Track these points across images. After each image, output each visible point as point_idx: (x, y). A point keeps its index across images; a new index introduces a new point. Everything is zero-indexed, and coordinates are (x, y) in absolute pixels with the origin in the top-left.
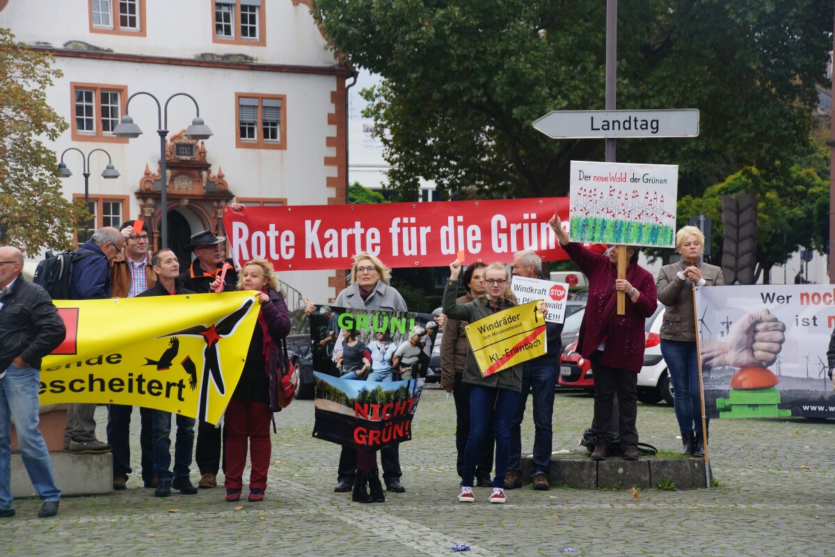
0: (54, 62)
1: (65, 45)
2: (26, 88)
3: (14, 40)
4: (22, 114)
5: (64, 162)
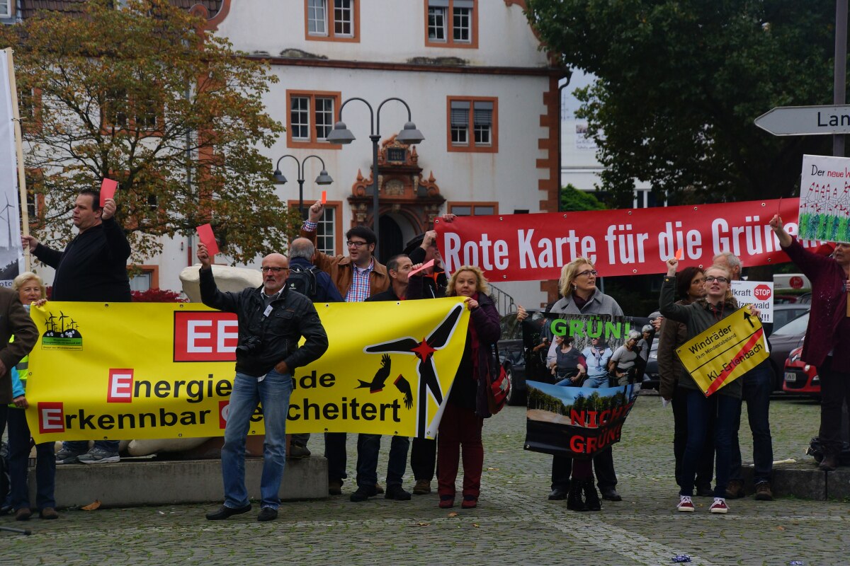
0: (270, 69)
1: (282, 53)
2: (244, 96)
3: (232, 48)
4: (240, 122)
5: (280, 169)
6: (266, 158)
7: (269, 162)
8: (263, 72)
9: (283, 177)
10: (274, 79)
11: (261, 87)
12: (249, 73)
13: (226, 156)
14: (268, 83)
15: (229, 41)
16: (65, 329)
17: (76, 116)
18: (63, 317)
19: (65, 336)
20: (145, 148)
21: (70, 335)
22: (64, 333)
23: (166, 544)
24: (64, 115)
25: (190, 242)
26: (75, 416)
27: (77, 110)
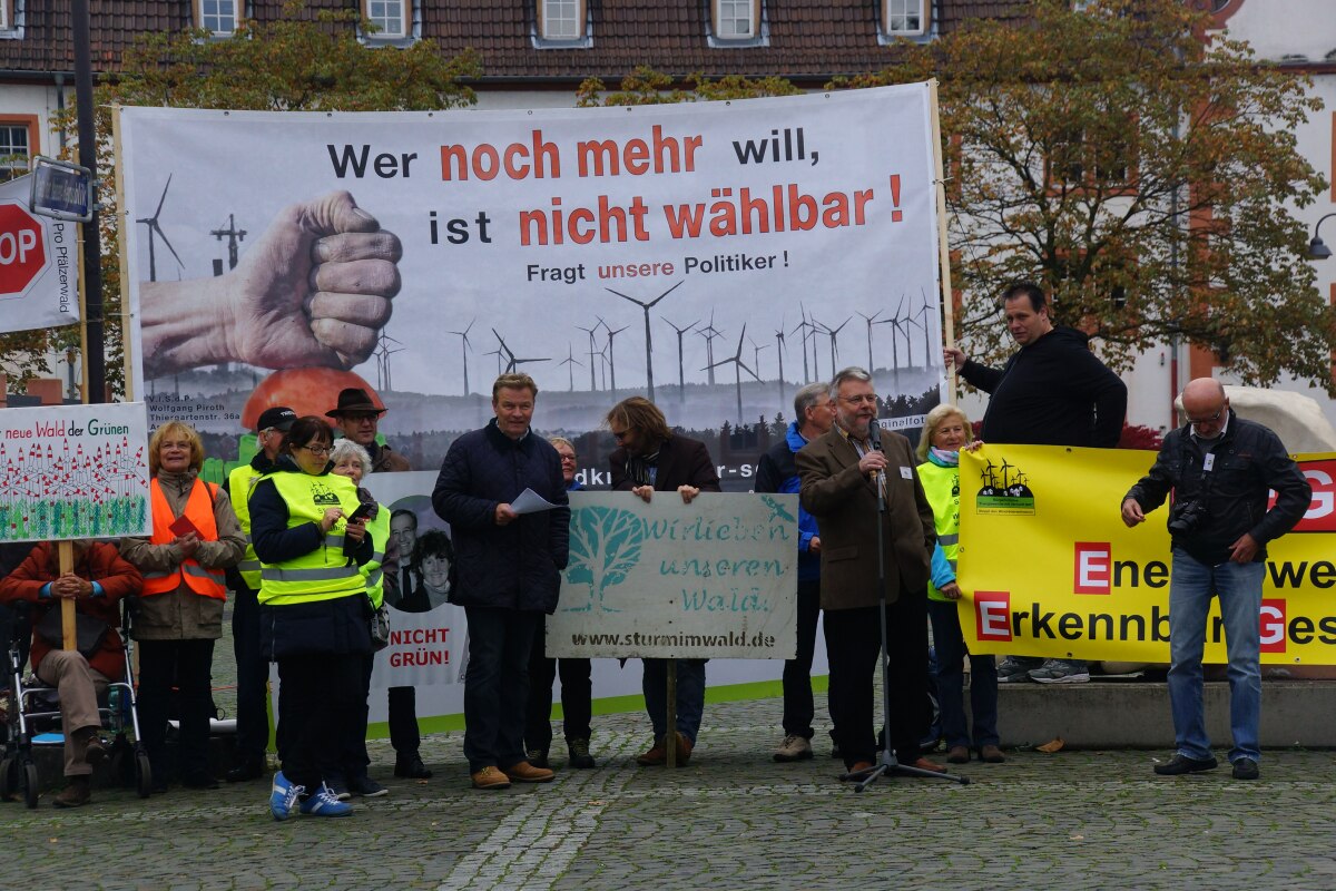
0: (1312, 86)
1: (1328, 56)
2: (1268, 130)
3: (1253, 57)
4: (1259, 168)
5: (1320, 235)
6: (1300, 224)
7: (1303, 229)
8: (1301, 92)
9: (1326, 248)
10: (1317, 105)
11: (1296, 117)
12: (1279, 94)
13: (1235, 222)
14: (1306, 110)
15: (1249, 46)
16: (1010, 484)
17: (1012, 172)
18: (1006, 466)
19: (1011, 495)
20: (1110, 215)
21: (1016, 492)
22: (1008, 490)
23: (1168, 808)
24: (995, 171)
25: (1174, 353)
26: (1025, 615)
27: (1013, 162)
